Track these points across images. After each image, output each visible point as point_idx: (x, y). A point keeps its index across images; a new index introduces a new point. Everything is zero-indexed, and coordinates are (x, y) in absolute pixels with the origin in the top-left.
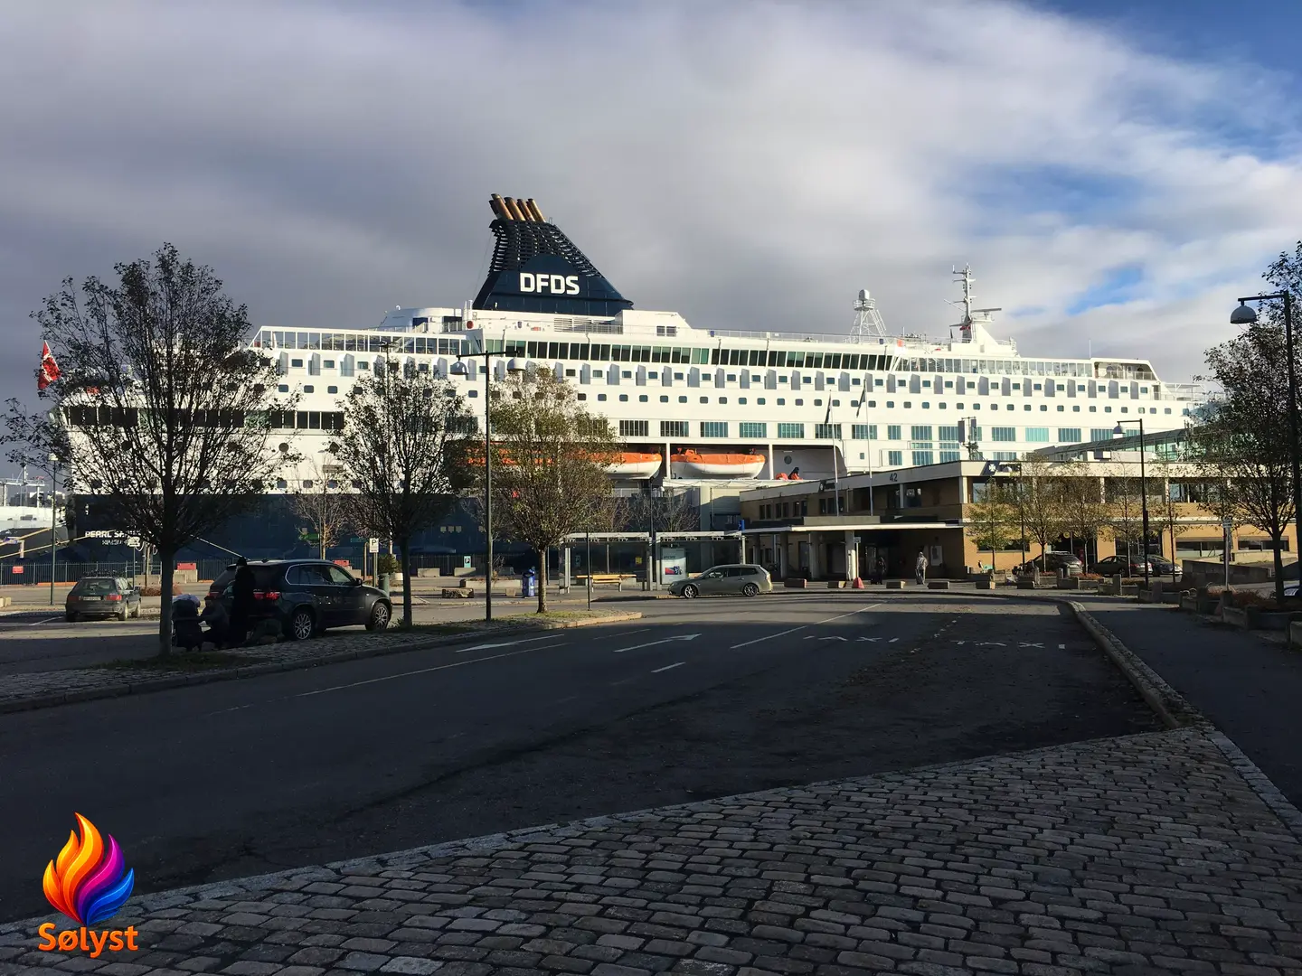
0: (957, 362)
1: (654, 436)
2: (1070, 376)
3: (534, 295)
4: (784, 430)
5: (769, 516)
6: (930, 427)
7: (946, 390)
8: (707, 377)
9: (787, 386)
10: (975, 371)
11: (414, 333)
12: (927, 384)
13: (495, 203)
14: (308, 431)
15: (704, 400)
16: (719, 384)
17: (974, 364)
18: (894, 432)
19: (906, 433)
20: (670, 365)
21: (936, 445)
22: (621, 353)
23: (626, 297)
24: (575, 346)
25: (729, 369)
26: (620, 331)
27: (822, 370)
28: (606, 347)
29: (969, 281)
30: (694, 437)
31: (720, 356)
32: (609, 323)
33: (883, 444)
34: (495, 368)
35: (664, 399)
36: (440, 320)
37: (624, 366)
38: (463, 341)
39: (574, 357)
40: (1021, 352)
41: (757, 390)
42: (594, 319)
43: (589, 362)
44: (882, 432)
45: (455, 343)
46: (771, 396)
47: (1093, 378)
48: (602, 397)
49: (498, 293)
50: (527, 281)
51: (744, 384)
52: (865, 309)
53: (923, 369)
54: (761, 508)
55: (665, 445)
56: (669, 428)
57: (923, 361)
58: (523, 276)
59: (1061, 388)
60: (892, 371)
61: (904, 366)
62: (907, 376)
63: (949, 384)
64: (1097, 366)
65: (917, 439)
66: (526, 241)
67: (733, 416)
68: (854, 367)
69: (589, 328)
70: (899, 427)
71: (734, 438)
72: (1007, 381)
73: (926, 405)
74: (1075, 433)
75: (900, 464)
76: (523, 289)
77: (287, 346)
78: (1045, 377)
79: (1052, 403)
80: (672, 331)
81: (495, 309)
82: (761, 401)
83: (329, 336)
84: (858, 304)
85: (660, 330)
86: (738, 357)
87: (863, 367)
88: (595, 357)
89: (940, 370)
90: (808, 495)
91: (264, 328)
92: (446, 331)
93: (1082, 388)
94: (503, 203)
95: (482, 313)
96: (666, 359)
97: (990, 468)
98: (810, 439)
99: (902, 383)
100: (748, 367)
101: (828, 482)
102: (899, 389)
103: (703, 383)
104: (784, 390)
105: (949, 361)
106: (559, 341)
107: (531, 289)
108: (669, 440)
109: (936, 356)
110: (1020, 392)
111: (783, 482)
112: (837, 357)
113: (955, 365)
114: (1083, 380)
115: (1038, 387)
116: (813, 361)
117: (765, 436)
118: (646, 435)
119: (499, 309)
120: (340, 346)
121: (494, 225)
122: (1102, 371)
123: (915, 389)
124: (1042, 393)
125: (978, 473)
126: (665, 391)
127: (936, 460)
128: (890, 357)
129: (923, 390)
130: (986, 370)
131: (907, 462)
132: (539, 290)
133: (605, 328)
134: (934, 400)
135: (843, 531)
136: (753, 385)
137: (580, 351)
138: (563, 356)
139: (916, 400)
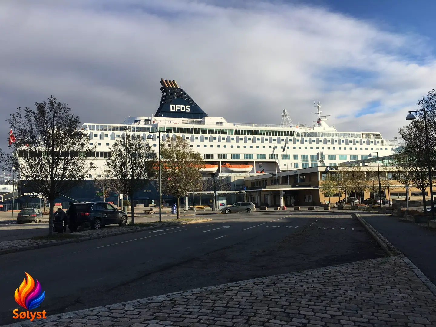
0: (316, 133)
1: (216, 159)
2: (353, 138)
3: (175, 112)
4: (259, 156)
5: (254, 186)
6: (308, 155)
7: (312, 143)
8: (233, 139)
9: (260, 142)
10: (322, 136)
11: (135, 125)
12: (306, 141)
13: (162, 82)
14: (99, 158)
15: (232, 147)
16: (237, 141)
17: (322, 134)
18: (296, 157)
19: (300, 157)
20: (221, 135)
21: (310, 161)
22: (204, 131)
23: (206, 112)
24: (189, 129)
25: (241, 136)
26: (204, 124)
27: (271, 136)
28: (199, 129)
29: (319, 106)
30: (229, 159)
31: (237, 132)
32: (200, 121)
33: (292, 161)
34: (162, 137)
35: (219, 146)
36: (144, 121)
37: (205, 135)
38: (151, 128)
39: (188, 132)
40: (337, 129)
41: (250, 143)
42: (195, 120)
43: (194, 134)
44: (292, 157)
45: (149, 128)
46: (254, 145)
47: (361, 138)
48: (198, 146)
49: (163, 111)
50: (173, 107)
51: (245, 141)
52: (285, 116)
53: (305, 136)
54: (252, 183)
55: (219, 162)
56: (221, 156)
57: (305, 133)
58: (171, 106)
59: (351, 142)
60: (295, 136)
61: (298, 135)
62: (299, 138)
63: (314, 141)
64: (362, 134)
65: (303, 159)
66: (172, 94)
67: (242, 152)
68: (282, 135)
69: (194, 123)
70: (297, 155)
71: (242, 159)
72: (333, 140)
73: (306, 148)
74: (356, 157)
75: (298, 168)
76: (171, 110)
77: (92, 130)
78: (345, 138)
79: (348, 147)
80: (221, 124)
81: (162, 117)
82: (251, 147)
83: (106, 126)
84: (283, 114)
85: (217, 123)
86: (243, 132)
87: (285, 135)
88: (195, 133)
89: (311, 136)
90: (267, 178)
91: (84, 124)
92: (146, 124)
93: (358, 142)
94: (165, 81)
95: (157, 118)
96: (219, 133)
97: (328, 169)
98: (268, 159)
99: (298, 141)
100: (246, 136)
101: (274, 174)
102: (297, 143)
103: (232, 141)
104: (259, 143)
105: (313, 133)
106: (183, 127)
107: (174, 110)
108: (220, 160)
109: (309, 131)
110: (337, 143)
111: (259, 174)
112: (276, 132)
113: (315, 134)
114: (358, 139)
115: (343, 141)
116: (268, 133)
117: (252, 159)
118: (213, 158)
119: (163, 117)
120: (110, 130)
121: (162, 89)
122: (364, 136)
123: (302, 142)
124: (344, 143)
125: (324, 170)
126: (219, 144)
127: (310, 166)
128: (294, 132)
129: (305, 143)
130: (326, 136)
131: (300, 167)
132: (177, 110)
133: (199, 123)
134: (309, 146)
135: (279, 190)
136: (248, 141)
137: (190, 131)
138: (185, 132)
139: (303, 146)
